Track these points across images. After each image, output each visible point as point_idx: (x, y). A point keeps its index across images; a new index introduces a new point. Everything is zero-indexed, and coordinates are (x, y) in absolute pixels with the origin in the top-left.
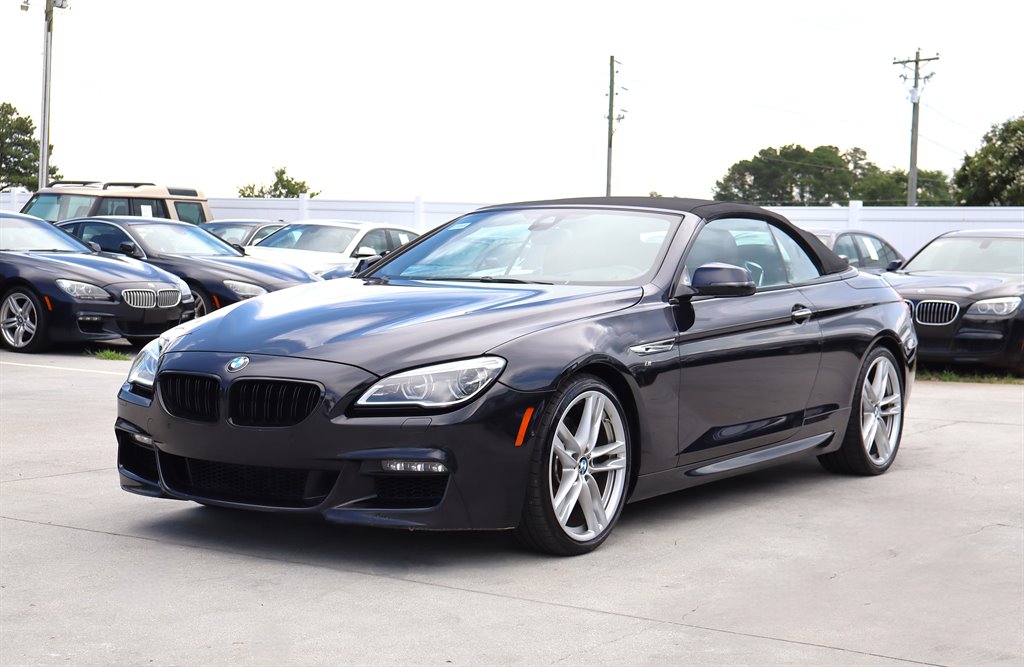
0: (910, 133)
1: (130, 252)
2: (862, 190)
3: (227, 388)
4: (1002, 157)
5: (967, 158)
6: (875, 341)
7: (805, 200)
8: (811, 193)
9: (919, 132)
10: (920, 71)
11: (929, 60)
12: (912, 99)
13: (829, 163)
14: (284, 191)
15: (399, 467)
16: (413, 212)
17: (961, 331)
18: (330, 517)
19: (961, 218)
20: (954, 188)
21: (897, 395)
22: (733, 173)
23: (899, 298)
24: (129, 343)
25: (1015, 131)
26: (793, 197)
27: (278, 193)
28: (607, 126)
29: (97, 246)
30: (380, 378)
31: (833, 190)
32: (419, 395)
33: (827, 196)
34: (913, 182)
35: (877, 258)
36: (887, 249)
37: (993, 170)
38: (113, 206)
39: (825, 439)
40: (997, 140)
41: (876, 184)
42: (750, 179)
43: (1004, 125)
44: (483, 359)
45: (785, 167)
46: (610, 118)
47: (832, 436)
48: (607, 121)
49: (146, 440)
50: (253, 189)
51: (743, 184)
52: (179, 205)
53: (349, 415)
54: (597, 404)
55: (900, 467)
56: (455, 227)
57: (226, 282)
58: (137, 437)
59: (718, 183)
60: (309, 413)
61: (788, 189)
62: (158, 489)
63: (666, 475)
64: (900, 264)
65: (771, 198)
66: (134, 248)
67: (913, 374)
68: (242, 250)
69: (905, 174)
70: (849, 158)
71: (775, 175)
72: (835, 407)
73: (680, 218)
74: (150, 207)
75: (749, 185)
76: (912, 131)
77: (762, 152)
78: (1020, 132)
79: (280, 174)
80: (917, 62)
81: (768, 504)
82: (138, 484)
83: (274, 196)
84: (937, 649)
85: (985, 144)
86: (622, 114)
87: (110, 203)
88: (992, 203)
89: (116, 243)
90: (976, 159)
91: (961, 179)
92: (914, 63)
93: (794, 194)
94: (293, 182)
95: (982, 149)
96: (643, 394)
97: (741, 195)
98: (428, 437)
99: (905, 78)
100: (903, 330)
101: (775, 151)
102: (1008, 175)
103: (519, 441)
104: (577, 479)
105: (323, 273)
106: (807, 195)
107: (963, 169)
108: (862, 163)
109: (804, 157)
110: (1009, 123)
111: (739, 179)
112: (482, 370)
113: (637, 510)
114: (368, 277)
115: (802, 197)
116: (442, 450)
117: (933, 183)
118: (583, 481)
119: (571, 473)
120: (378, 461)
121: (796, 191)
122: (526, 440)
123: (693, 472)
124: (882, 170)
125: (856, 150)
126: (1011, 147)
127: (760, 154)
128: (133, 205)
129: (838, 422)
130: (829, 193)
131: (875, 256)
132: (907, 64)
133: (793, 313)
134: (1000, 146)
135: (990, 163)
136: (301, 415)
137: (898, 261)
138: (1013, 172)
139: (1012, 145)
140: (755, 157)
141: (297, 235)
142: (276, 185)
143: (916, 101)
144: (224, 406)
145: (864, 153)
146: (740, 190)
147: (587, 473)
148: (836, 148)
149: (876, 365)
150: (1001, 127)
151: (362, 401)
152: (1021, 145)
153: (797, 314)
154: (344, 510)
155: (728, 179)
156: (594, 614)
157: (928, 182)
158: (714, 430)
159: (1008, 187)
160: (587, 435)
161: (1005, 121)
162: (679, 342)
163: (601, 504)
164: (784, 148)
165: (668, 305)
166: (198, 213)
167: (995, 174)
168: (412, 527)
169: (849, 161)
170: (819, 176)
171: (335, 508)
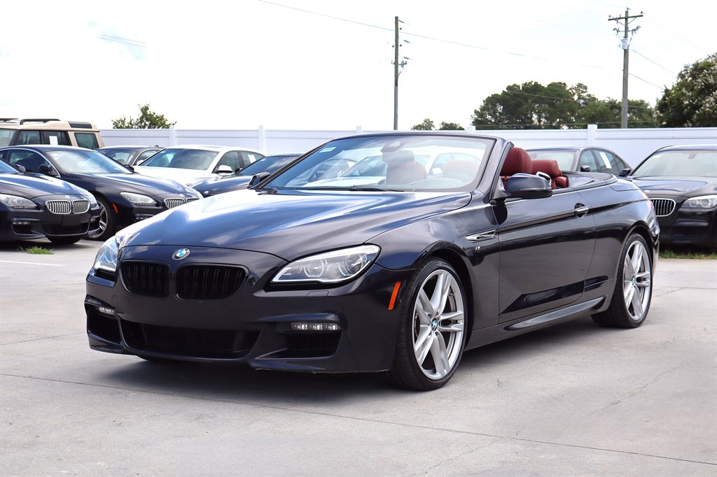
0: (622, 72)
1: (47, 171)
2: (584, 116)
3: (173, 272)
4: (692, 90)
5: (667, 91)
6: (632, 230)
7: (542, 123)
8: (546, 118)
9: (629, 72)
10: (629, 26)
11: (636, 17)
12: (623, 46)
13: (560, 96)
14: (147, 123)
15: (303, 327)
16: (257, 138)
17: (677, 220)
18: (253, 365)
19: (671, 136)
20: (657, 113)
21: (648, 272)
22: (487, 104)
23: (646, 197)
24: (49, 241)
25: (702, 69)
26: (533, 122)
27: (143, 124)
28: (394, 70)
29: (23, 168)
30: (289, 262)
31: (563, 116)
32: (316, 274)
33: (558, 120)
34: (625, 108)
35: (610, 167)
36: (617, 160)
37: (686, 100)
38: (27, 137)
39: (597, 302)
40: (689, 77)
41: (595, 110)
42: (500, 108)
43: (693, 65)
44: (363, 247)
45: (526, 99)
46: (396, 64)
47: (603, 301)
48: (394, 66)
49: (109, 311)
50: (124, 122)
51: (495, 113)
52: (78, 135)
53: (267, 291)
54: (446, 281)
55: (649, 322)
56: (325, 150)
57: (122, 193)
58: (102, 309)
59: (476, 112)
60: (236, 290)
61: (529, 116)
62: (121, 348)
63: (492, 330)
64: (629, 171)
65: (516, 123)
66: (51, 169)
67: (658, 254)
68: (132, 170)
69: (617, 102)
70: (574, 91)
71: (519, 105)
72: (605, 278)
73: (493, 141)
74: (56, 137)
75: (499, 113)
76: (624, 70)
77: (509, 88)
78: (705, 71)
79: (145, 110)
80: (626, 19)
81: (559, 351)
82: (105, 344)
83: (140, 127)
84: (704, 452)
85: (680, 80)
86: (405, 60)
87: (25, 134)
88: (686, 125)
89: (36, 165)
90: (673, 91)
91: (662, 106)
92: (624, 20)
93: (533, 119)
94: (155, 116)
95: (678, 84)
96: (475, 271)
97: (493, 121)
98: (325, 305)
99: (618, 31)
100: (650, 221)
101: (519, 86)
102: (697, 102)
103: (391, 307)
104: (430, 334)
105: (194, 186)
106: (543, 120)
107: (664, 99)
108: (584, 95)
109: (540, 91)
110: (698, 64)
111: (492, 108)
112: (362, 255)
113: (472, 357)
114: (261, 188)
115: (540, 121)
116: (336, 314)
117: (638, 109)
118: (434, 336)
119: (426, 328)
120: (289, 323)
121: (535, 117)
122: (395, 307)
123: (510, 327)
124: (599, 100)
125: (580, 85)
126: (699, 83)
127: (507, 89)
128: (43, 136)
129: (607, 289)
130: (560, 118)
131: (609, 166)
132: (619, 21)
133: (576, 210)
134: (691, 81)
135: (683, 94)
136: (230, 291)
137: (628, 169)
138: (701, 101)
139: (700, 80)
140: (503, 91)
141: (170, 157)
142: (142, 118)
143: (626, 48)
144: (172, 285)
145: (586, 88)
146: (493, 117)
147: (437, 330)
148: (565, 84)
149: (634, 246)
150: (691, 67)
151: (276, 279)
152: (706, 80)
153: (579, 210)
154: (262, 360)
155: (483, 109)
156: (452, 433)
157: (634, 109)
158: (523, 296)
159: (697, 112)
160: (438, 302)
161: (694, 62)
162: (498, 233)
163: (446, 354)
164: (525, 84)
165: (489, 205)
166: (92, 141)
167: (687, 102)
168: (315, 371)
169: (574, 94)
170: (552, 105)
171: (257, 358)
